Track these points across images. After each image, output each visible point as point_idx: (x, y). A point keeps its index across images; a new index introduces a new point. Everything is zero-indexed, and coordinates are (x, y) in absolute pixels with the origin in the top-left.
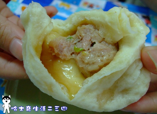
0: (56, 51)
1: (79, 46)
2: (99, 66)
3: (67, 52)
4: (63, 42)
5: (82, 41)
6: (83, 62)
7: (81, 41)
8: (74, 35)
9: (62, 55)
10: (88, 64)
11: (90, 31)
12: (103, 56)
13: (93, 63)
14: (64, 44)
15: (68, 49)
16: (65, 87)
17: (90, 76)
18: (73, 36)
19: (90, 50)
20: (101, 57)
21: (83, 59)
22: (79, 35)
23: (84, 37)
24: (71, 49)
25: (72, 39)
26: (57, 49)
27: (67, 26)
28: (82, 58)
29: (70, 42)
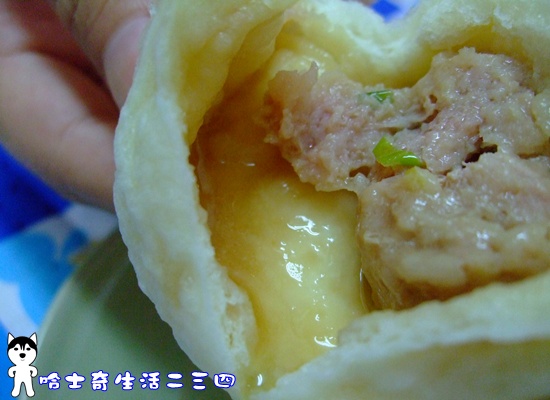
0: (288, 129)
1: (407, 145)
2: (466, 269)
3: (338, 156)
4: (339, 102)
5: (432, 124)
6: (391, 220)
7: (424, 125)
8: (406, 90)
9: (307, 159)
10: (412, 236)
11: (489, 88)
12: (509, 226)
13: (441, 245)
14: (339, 110)
15: (350, 141)
16: (251, 311)
17: (400, 308)
18: (397, 93)
19: (454, 175)
20: (497, 227)
21: (395, 204)
22: (426, 92)
23: (447, 106)
24: (363, 150)
25: (387, 100)
26: (298, 122)
27: (390, 51)
28: (392, 201)
29: (371, 114)
